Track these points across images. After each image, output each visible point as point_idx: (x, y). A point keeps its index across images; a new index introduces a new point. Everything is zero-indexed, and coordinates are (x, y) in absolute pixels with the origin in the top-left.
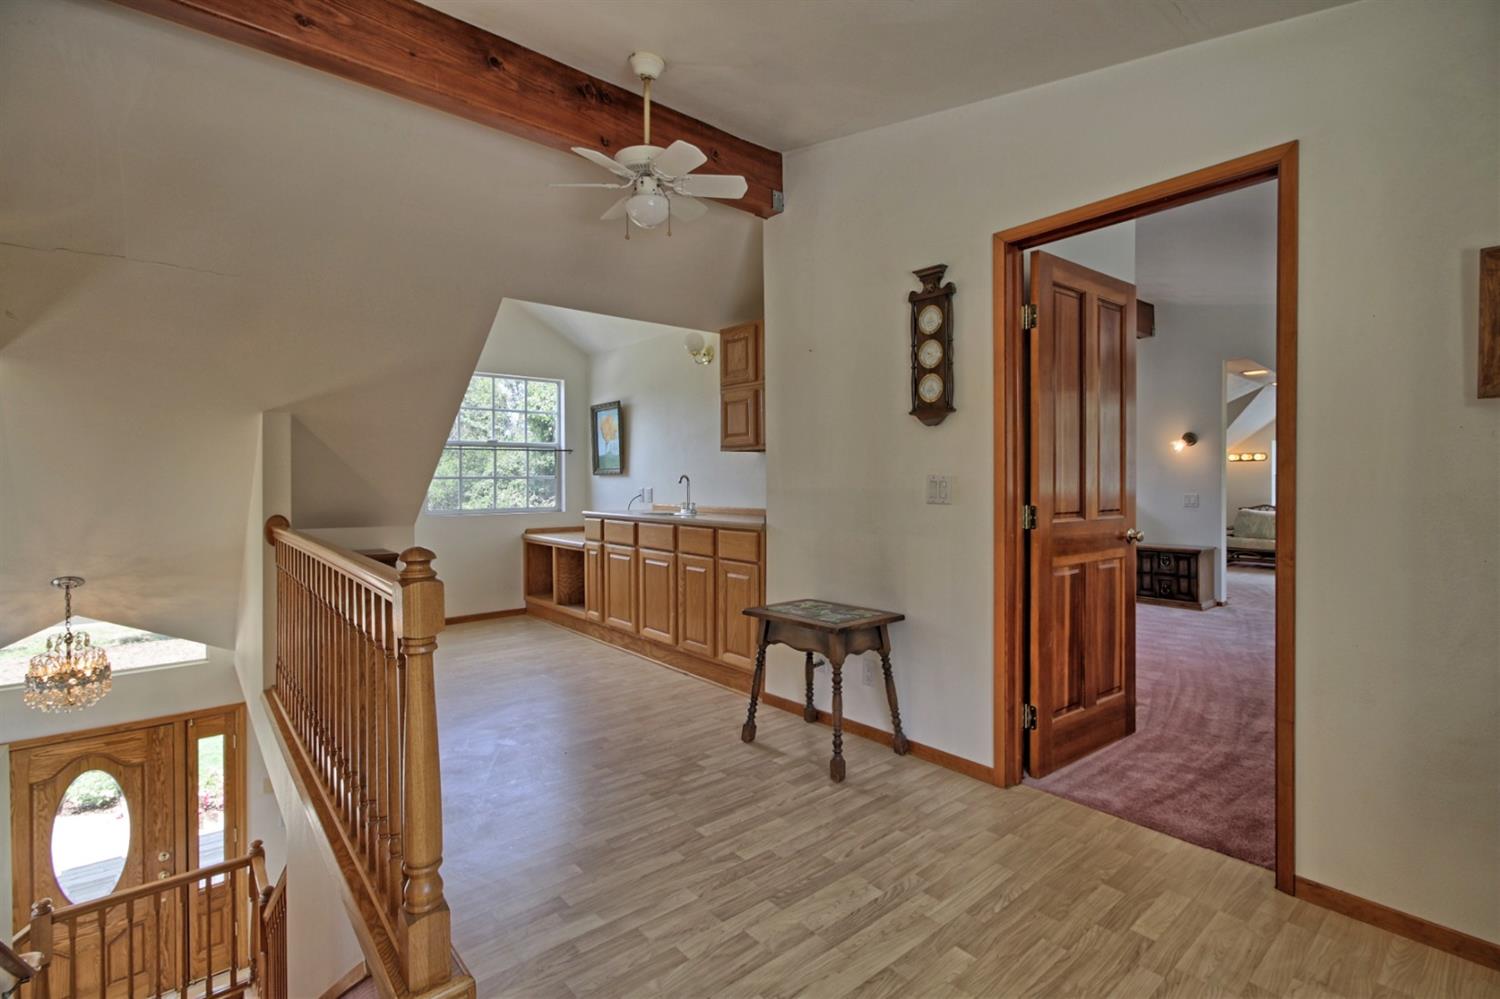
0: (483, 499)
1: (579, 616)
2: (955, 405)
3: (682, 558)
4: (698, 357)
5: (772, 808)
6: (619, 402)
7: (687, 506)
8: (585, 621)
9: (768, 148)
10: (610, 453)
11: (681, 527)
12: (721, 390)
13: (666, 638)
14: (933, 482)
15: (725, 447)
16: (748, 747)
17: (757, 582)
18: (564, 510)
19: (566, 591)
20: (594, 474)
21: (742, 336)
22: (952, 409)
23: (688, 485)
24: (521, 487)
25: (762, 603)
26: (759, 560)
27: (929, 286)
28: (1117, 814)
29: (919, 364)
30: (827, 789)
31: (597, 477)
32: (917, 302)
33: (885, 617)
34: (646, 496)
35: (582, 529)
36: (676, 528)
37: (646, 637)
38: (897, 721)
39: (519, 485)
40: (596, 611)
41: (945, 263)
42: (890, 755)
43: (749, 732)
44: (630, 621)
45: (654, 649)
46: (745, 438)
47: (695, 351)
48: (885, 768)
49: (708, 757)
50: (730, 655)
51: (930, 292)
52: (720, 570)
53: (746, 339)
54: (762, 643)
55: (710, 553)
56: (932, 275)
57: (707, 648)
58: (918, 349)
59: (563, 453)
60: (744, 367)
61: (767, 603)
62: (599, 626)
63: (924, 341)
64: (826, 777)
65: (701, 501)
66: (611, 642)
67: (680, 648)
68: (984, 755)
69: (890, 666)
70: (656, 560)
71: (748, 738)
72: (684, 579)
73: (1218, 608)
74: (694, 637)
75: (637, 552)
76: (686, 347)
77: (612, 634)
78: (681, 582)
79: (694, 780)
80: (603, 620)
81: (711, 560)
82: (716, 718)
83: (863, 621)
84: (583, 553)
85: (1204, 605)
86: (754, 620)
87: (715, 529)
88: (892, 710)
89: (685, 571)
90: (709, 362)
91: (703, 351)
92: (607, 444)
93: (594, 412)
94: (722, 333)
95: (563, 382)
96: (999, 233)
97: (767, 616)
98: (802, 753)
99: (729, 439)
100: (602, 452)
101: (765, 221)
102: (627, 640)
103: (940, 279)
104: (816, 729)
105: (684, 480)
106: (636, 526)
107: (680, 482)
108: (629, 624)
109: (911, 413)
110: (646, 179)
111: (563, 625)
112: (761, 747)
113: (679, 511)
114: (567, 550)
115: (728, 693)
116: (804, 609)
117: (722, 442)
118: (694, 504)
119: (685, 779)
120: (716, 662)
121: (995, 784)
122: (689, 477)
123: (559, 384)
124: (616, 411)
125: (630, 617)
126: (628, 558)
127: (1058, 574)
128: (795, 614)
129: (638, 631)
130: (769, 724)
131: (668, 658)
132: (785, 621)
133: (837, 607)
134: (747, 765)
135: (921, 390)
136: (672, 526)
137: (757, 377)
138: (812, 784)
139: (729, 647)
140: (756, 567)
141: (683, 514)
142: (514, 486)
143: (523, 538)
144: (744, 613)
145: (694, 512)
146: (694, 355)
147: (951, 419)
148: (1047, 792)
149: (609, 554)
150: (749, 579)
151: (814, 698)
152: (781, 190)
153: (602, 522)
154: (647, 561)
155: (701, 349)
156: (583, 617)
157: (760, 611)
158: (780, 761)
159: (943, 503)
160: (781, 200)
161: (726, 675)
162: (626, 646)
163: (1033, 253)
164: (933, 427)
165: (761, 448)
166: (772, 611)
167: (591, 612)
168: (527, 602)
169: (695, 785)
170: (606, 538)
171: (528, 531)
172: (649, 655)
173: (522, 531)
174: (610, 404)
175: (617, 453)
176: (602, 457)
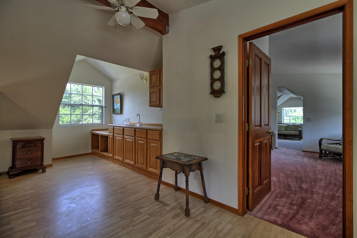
0: (86, 121)
1: (107, 155)
2: (225, 91)
3: (137, 138)
4: (143, 80)
5: (166, 231)
6: (120, 93)
7: (139, 123)
8: (108, 157)
9: (164, 12)
10: (117, 108)
11: (137, 129)
12: (149, 89)
13: (132, 163)
14: (217, 116)
15: (150, 106)
16: (157, 203)
17: (159, 146)
18: (104, 124)
21: (156, 73)
22: (224, 92)
23: (139, 117)
24: (96, 118)
25: (161, 155)
26: (160, 139)
27: (217, 53)
28: (280, 225)
29: (213, 78)
30: (184, 220)
31: (114, 114)
32: (213, 58)
33: (201, 159)
34: (128, 120)
35: (107, 130)
36: (135, 129)
37: (126, 162)
38: (205, 193)
39: (96, 117)
40: (112, 154)
41: (222, 45)
42: (203, 204)
43: (157, 197)
44: (121, 157)
45: (128, 166)
46: (156, 103)
47: (142, 78)
48: (202, 209)
49: (143, 207)
50: (151, 168)
51: (217, 55)
52: (148, 143)
53: (157, 74)
54: (161, 168)
55: (145, 137)
56: (217, 49)
57: (144, 166)
58: (213, 73)
59: (104, 108)
60: (156, 82)
61: (163, 154)
62: (112, 158)
63: (215, 71)
64: (183, 215)
65: (143, 122)
66: (116, 163)
67: (136, 166)
68: (235, 205)
69: (203, 175)
70: (129, 139)
71: (157, 199)
72: (138, 145)
73: (276, 149)
74: (140, 163)
75: (124, 137)
76: (139, 77)
77: (115, 161)
78: (136, 146)
79: (138, 219)
80: (113, 156)
81: (146, 139)
82: (146, 191)
83: (195, 161)
84: (108, 137)
85: (273, 149)
86: (159, 160)
87: (147, 130)
88: (203, 188)
89: (138, 143)
90: (146, 82)
91: (144, 79)
92: (117, 105)
93: (113, 96)
94: (150, 72)
95: (104, 87)
96: (240, 35)
97: (163, 159)
98: (175, 204)
99: (151, 103)
100: (115, 108)
101: (163, 36)
102: (120, 163)
103: (220, 50)
104: (178, 194)
105: (138, 115)
106: (123, 129)
108: (121, 158)
109: (210, 94)
110: (122, 7)
111: (102, 158)
112: (162, 202)
113: (137, 124)
114: (104, 136)
115: (150, 180)
116: (175, 156)
117: (149, 104)
118: (141, 122)
119: (135, 219)
120: (147, 170)
121: (238, 214)
122: (140, 115)
123: (103, 88)
124: (119, 96)
125: (121, 156)
126: (121, 139)
127: (256, 145)
128: (173, 158)
129: (124, 160)
130: (164, 192)
131: (132, 169)
132: (170, 161)
133: (186, 155)
134: (156, 211)
135: (214, 86)
136: (134, 129)
137: (160, 85)
138: (179, 218)
139: (151, 166)
140: (159, 142)
141: (138, 125)
142: (95, 118)
143: (91, 132)
144: (156, 158)
145: (141, 125)
146: (142, 79)
147: (223, 95)
148: (256, 217)
149: (115, 137)
150: (157, 145)
151: (178, 183)
152: (168, 26)
153: (114, 128)
154: (127, 139)
155: (144, 77)
156: (108, 156)
157: (161, 157)
158: (168, 208)
159: (221, 122)
160: (168, 29)
161: (150, 175)
162: (120, 165)
163: (250, 43)
164: (217, 98)
165: (161, 106)
166: (164, 157)
167: (110, 154)
168: (92, 151)
169: (138, 221)
170: (115, 132)
171: (93, 130)
172: (127, 167)
173: (91, 130)
174: (118, 94)
175: (119, 108)
176: (115, 109)
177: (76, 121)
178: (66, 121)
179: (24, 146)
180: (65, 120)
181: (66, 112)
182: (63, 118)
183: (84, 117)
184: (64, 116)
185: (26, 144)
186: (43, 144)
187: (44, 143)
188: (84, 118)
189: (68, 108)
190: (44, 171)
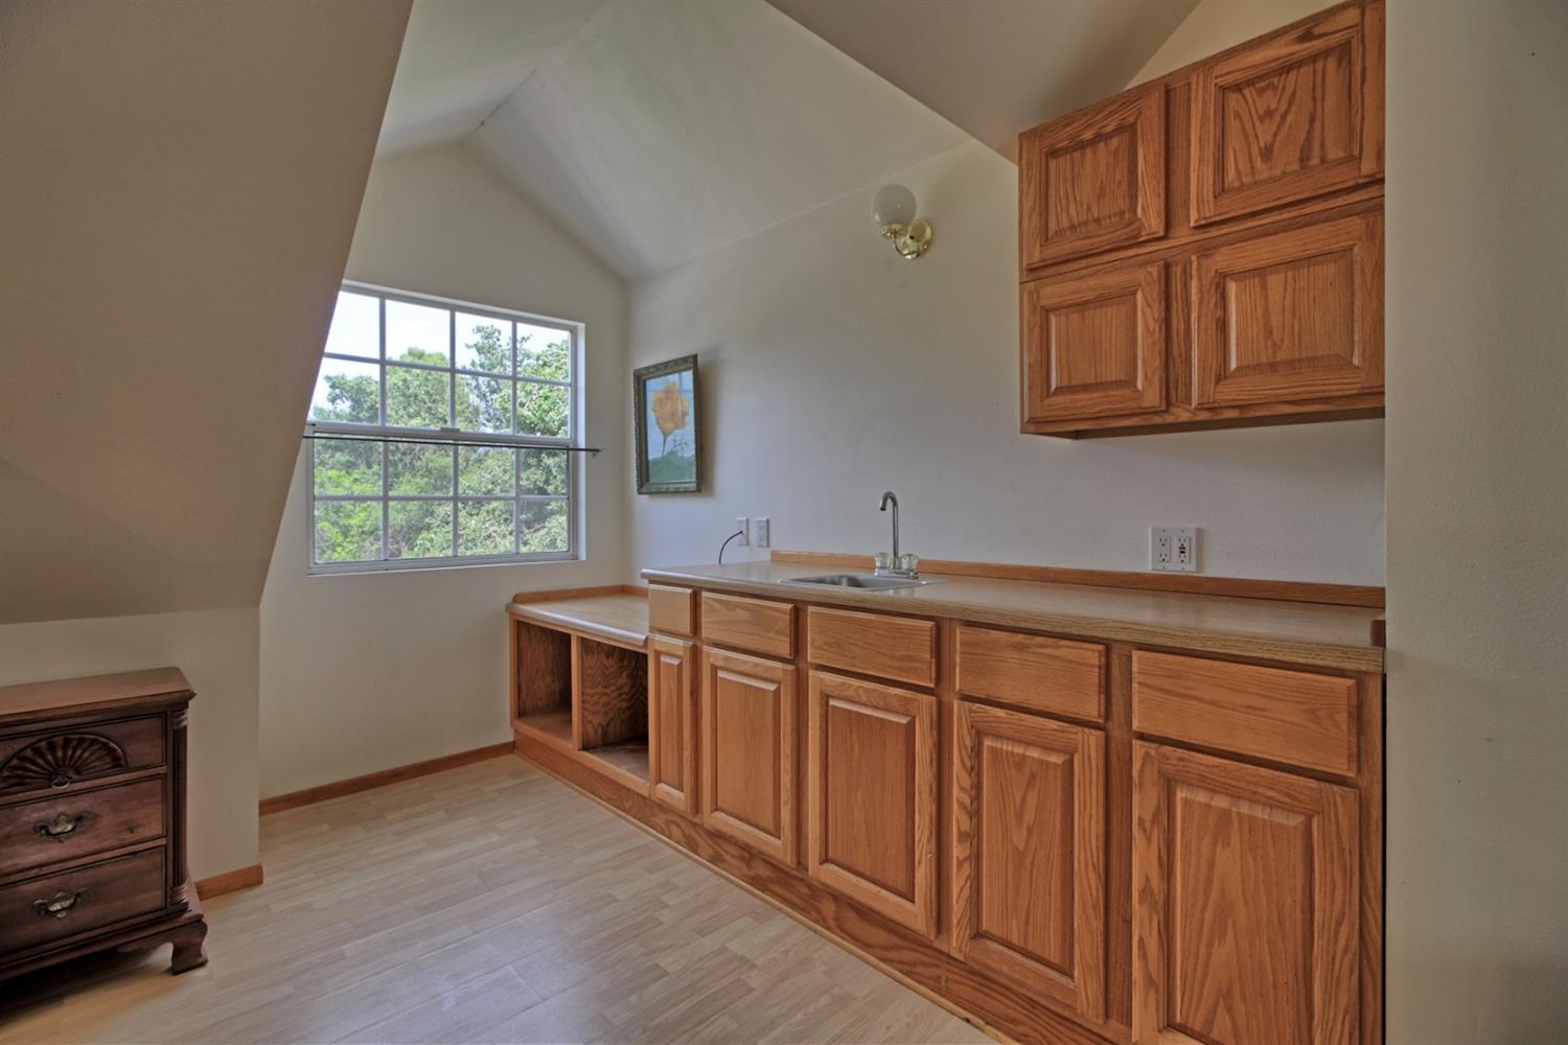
1: (633, 787)
4: (901, 242)
6: (695, 357)
7: (893, 561)
8: (651, 803)
10: (672, 453)
12: (1024, 282)
13: (900, 908)
18: (583, 556)
19: (597, 720)
20: (640, 493)
23: (895, 514)
24: (497, 513)
26: (1361, 771)
31: (646, 499)
34: (754, 535)
36: (940, 628)
37: (825, 886)
39: (494, 510)
44: (778, 837)
46: (1123, 391)
47: (897, 222)
57: (1078, 990)
59: (582, 454)
60: (1119, 205)
62: (690, 822)
70: (867, 704)
75: (799, 676)
80: (695, 809)
81: (1094, 735)
84: (643, 656)
89: (979, 756)
92: (667, 439)
93: (641, 381)
95: (581, 326)
99: (1056, 399)
100: (654, 454)
105: (889, 504)
107: (883, 509)
108: (778, 843)
114: (606, 646)
118: (910, 557)
123: (573, 331)
124: (688, 376)
125: (778, 830)
126: (772, 687)
129: (803, 866)
136: (921, 623)
142: (488, 512)
143: (509, 608)
146: (894, 234)
149: (715, 669)
153: (695, 597)
154: (835, 702)
156: (646, 792)
162: (760, 886)
167: (667, 786)
168: (519, 733)
170: (705, 633)
171: (519, 599)
172: (832, 924)
173: (508, 599)
174: (676, 362)
175: (690, 452)
176: (656, 462)
177: (402, 527)
178: (360, 527)
179: (15, 768)
180: (354, 522)
181: (358, 489)
182: (349, 517)
183: (440, 509)
184: (352, 508)
185: (29, 753)
186: (176, 742)
187: (185, 728)
188: (441, 516)
189: (367, 471)
190: (187, 960)
